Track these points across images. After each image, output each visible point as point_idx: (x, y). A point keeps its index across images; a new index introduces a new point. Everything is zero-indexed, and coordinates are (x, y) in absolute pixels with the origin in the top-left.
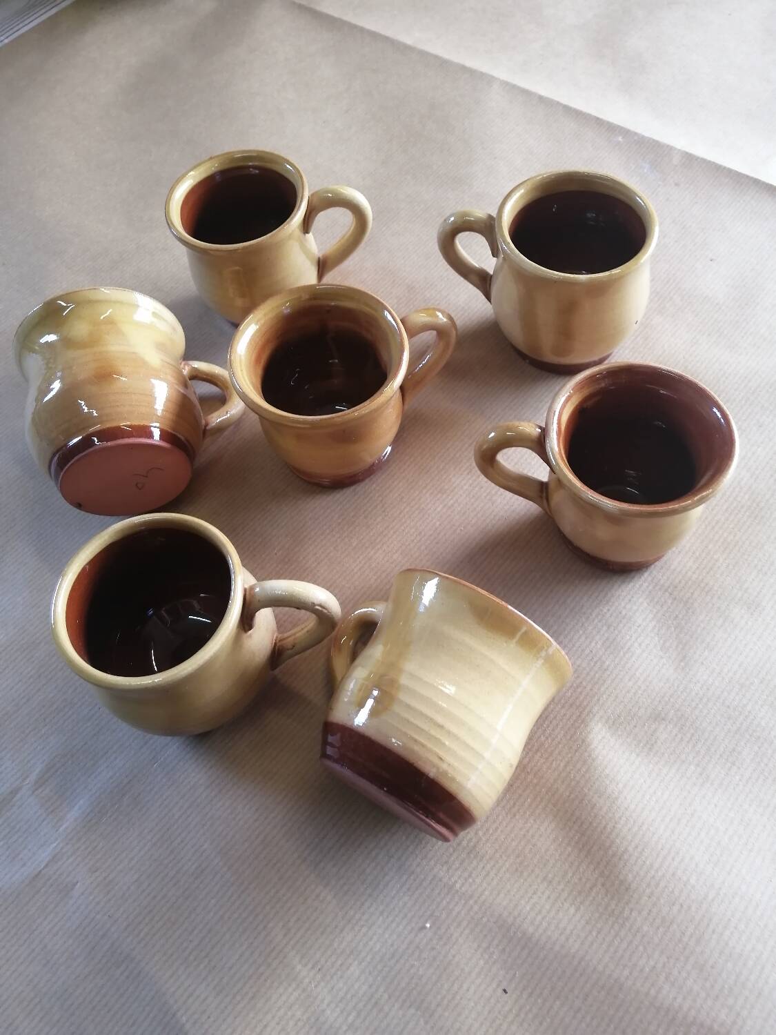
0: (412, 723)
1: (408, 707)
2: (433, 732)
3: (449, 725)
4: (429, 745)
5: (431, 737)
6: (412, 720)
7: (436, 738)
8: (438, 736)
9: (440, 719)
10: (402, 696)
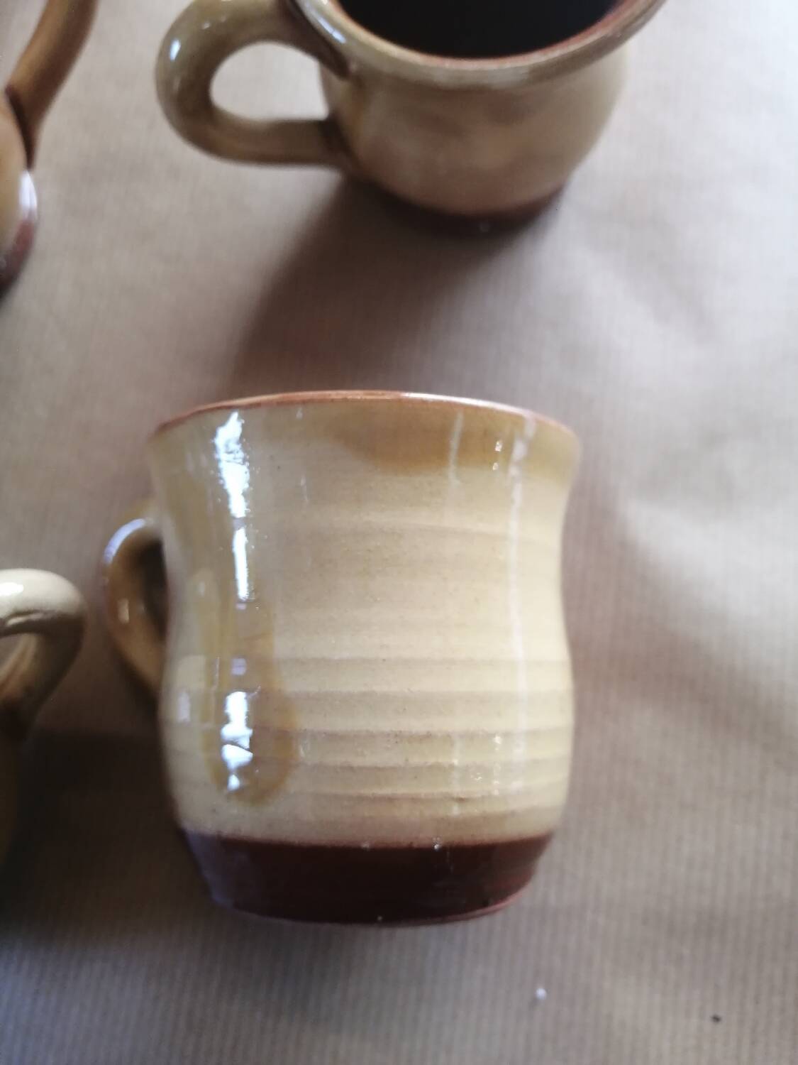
0: (361, 768)
1: (334, 738)
2: (416, 760)
3: (437, 724)
4: (423, 790)
5: (417, 772)
6: (357, 761)
7: (431, 767)
8: (432, 760)
9: (415, 725)
10: (306, 722)
